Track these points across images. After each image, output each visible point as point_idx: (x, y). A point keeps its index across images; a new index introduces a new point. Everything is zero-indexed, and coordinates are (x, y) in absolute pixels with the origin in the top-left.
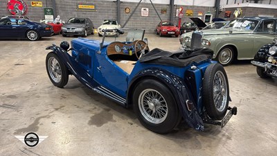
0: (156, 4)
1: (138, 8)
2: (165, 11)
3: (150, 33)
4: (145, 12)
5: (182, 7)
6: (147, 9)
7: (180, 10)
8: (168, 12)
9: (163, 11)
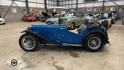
0: (19, 7)
1: (11, 8)
2: (25, 10)
3: (19, 21)
4: (15, 11)
5: (32, 8)
6: (16, 9)
7: (32, 9)
8: (26, 10)
9: (24, 10)
